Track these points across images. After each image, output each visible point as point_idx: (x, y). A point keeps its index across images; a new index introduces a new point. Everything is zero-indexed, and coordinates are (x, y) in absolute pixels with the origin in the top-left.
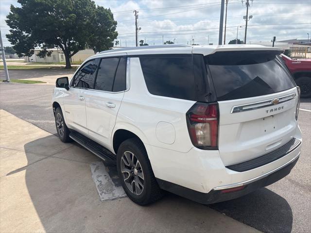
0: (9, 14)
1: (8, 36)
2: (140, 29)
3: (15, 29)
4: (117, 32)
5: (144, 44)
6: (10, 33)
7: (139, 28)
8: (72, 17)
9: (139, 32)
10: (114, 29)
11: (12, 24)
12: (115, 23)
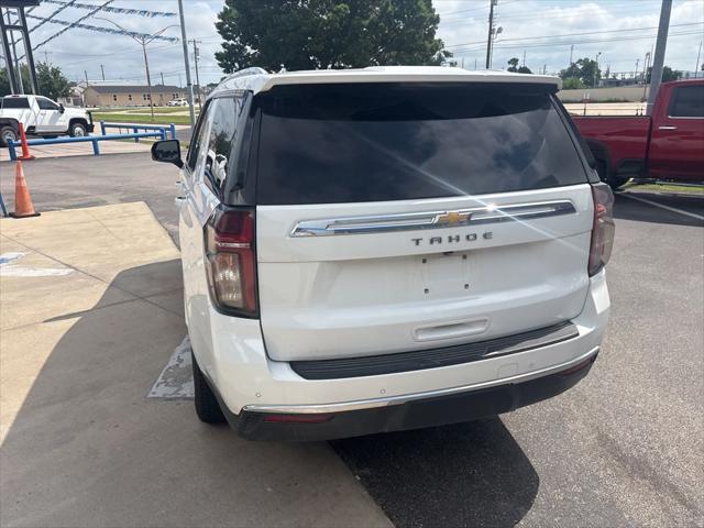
0: (222, 10)
1: (218, 56)
2: (500, 30)
3: (231, 42)
4: (440, 40)
5: (518, 67)
6: (222, 50)
7: (496, 28)
8: (340, 10)
9: (497, 38)
10: (432, 33)
11: (228, 30)
12: (436, 20)
